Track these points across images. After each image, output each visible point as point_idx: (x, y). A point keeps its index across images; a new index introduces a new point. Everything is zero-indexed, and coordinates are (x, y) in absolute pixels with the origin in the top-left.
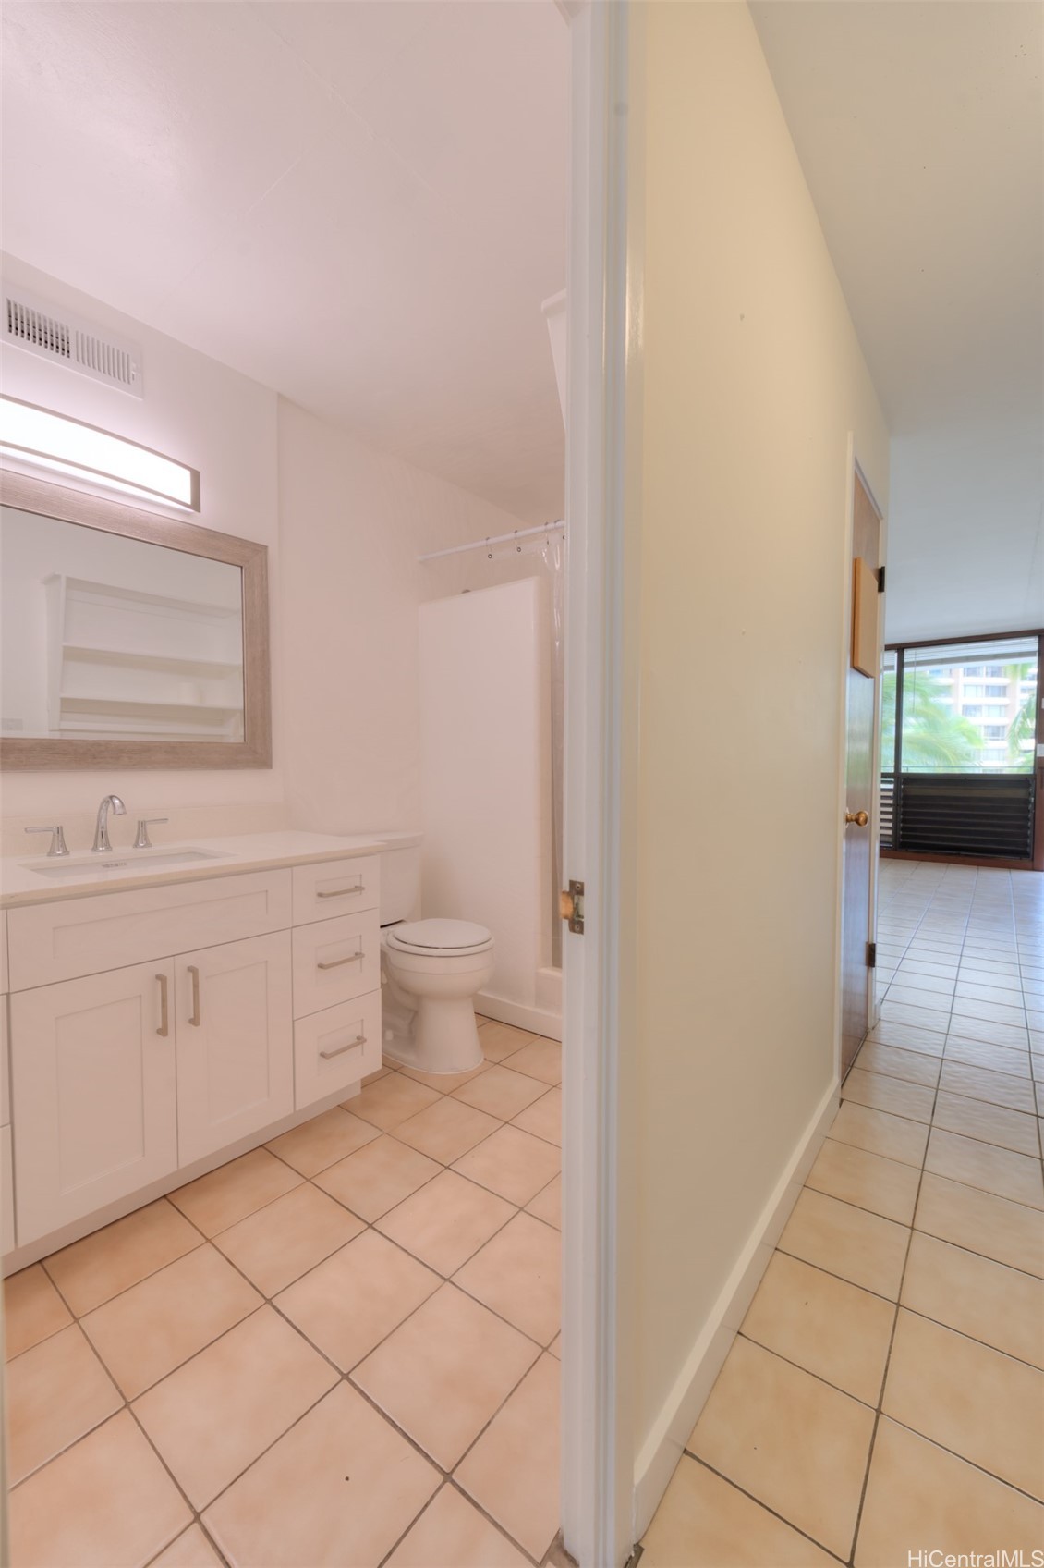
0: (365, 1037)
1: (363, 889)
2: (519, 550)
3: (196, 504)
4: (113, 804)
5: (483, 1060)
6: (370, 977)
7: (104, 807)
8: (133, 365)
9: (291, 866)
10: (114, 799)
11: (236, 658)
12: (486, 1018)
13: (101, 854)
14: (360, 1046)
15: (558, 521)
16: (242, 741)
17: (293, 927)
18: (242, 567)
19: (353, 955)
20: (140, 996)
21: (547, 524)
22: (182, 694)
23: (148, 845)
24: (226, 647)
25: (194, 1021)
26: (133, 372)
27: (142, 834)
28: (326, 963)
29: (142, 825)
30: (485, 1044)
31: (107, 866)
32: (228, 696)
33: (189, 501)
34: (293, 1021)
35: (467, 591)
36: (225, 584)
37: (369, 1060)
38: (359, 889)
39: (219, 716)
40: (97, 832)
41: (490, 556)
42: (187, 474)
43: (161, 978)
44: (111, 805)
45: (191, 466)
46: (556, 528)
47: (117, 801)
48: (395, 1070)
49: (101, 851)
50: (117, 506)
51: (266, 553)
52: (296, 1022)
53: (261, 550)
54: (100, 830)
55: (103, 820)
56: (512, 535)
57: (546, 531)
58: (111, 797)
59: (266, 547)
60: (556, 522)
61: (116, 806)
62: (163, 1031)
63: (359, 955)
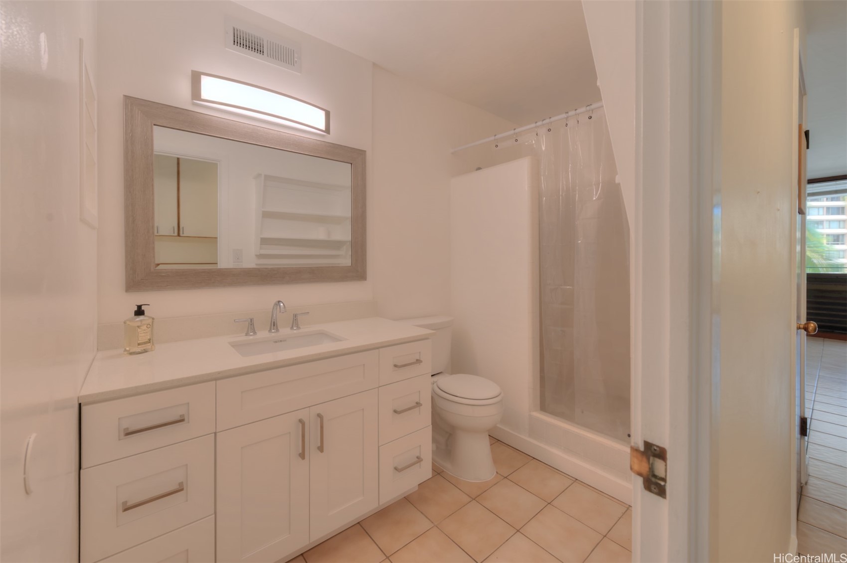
0: (422, 457)
1: (421, 362)
2: (516, 140)
3: (327, 130)
4: (280, 306)
5: (495, 473)
6: (425, 417)
7: (275, 307)
8: (296, 55)
9: (378, 348)
10: (280, 303)
11: (348, 213)
12: (496, 440)
13: (273, 334)
14: (419, 464)
15: (544, 120)
16: (350, 265)
17: (379, 387)
18: (351, 164)
19: (414, 404)
20: (290, 433)
21: (536, 123)
22: (319, 233)
23: (298, 328)
24: (342, 207)
25: (321, 449)
26: (296, 59)
27: (295, 322)
28: (399, 410)
29: (295, 316)
30: (496, 461)
31: (276, 342)
32: (343, 234)
33: (324, 129)
34: (379, 447)
35: (479, 169)
36: (342, 174)
37: (425, 472)
38: (418, 361)
39: (337, 245)
40: (271, 321)
41: (497, 146)
42: (322, 114)
43: (301, 421)
44: (278, 307)
45: (324, 108)
46: (543, 125)
47: (282, 304)
48: (439, 474)
49: (273, 332)
50: (286, 135)
51: (365, 154)
52: (380, 447)
53: (362, 153)
54: (273, 321)
55: (274, 316)
56: (512, 132)
57: (536, 127)
58: (279, 302)
59: (365, 151)
60: (543, 121)
61: (281, 307)
62: (302, 456)
63: (418, 404)
